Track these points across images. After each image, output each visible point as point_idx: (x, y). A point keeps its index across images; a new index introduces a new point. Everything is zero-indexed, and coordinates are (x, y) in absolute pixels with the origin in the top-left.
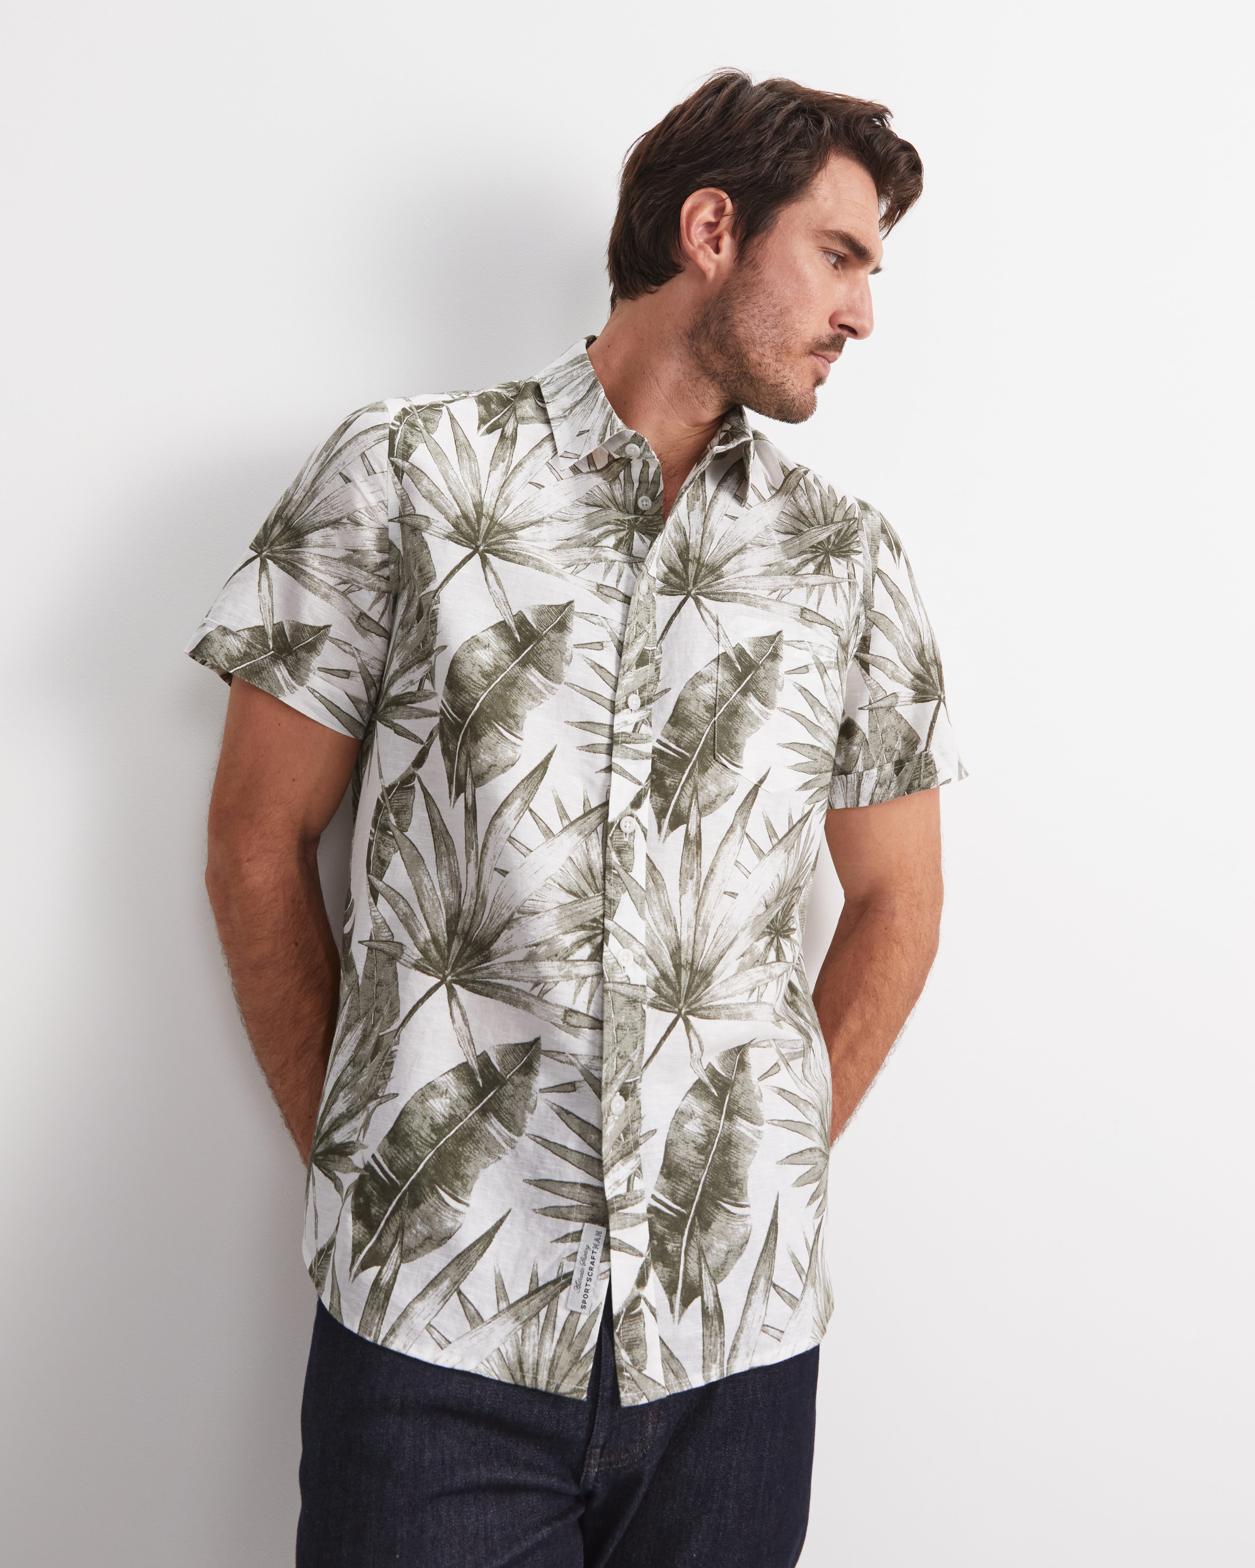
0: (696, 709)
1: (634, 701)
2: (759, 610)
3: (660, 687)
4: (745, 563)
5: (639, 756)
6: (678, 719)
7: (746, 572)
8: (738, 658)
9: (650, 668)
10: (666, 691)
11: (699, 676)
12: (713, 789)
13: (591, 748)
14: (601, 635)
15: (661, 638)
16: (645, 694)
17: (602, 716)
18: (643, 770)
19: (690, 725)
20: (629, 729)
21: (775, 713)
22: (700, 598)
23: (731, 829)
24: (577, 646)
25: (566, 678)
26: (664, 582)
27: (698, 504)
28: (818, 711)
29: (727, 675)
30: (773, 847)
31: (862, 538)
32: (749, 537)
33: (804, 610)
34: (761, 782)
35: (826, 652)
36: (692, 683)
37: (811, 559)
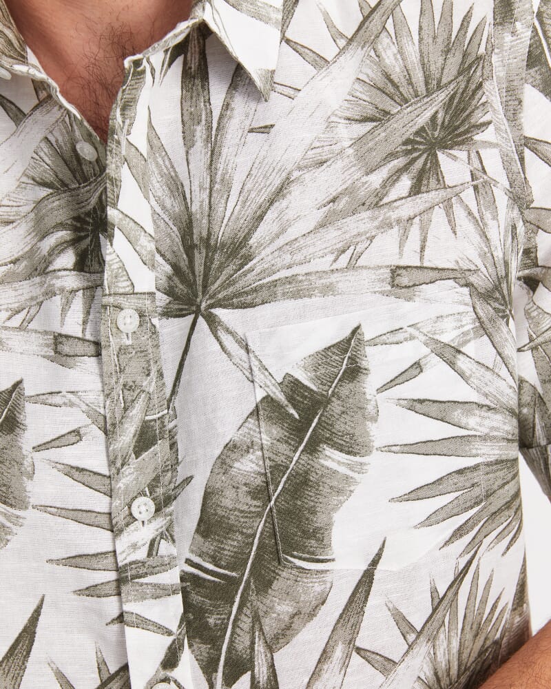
0: (234, 501)
1: (144, 507)
2: (316, 300)
3: (182, 473)
4: (290, 214)
5: (162, 592)
6: (209, 525)
7: (293, 233)
8: (291, 399)
9: (160, 449)
10: (188, 480)
11: (231, 447)
12: (284, 609)
13: (92, 591)
14: (74, 418)
15: (174, 392)
16: (160, 491)
17: (99, 540)
18: (170, 611)
19: (231, 529)
20: (141, 554)
21: (374, 460)
22: (218, 312)
23: (325, 656)
24: (37, 448)
25: (33, 501)
26: (170, 292)
27: (200, 131)
28: (457, 414)
29: (276, 431)
30: (410, 647)
31: (492, 93)
32: (296, 155)
33: (396, 271)
34: (375, 563)
35: (448, 324)
36: (223, 463)
37: (405, 169)
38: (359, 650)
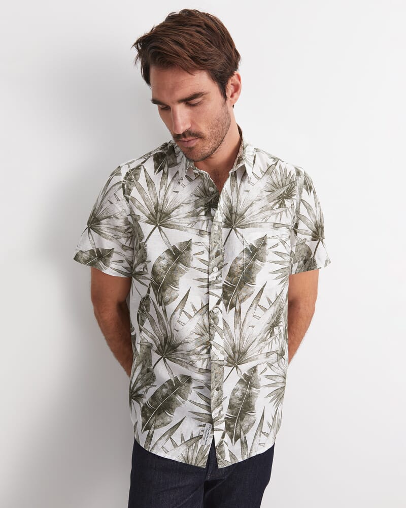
0: (237, 270)
1: (216, 269)
2: (258, 228)
3: (225, 262)
4: (253, 210)
5: (218, 288)
6: (231, 274)
7: (254, 214)
8: (251, 249)
9: (221, 256)
10: (226, 264)
11: (237, 258)
12: (244, 294)
13: (202, 287)
14: (203, 249)
15: (224, 244)
16: (219, 266)
17: (205, 276)
18: (219, 292)
19: (235, 276)
20: (214, 279)
21: (266, 264)
22: (237, 228)
23: (251, 305)
24: (194, 255)
25: (192, 266)
26: (225, 222)
27: (235, 189)
28: (284, 256)
29: (247, 256)
30: (271, 306)
31: (297, 189)
32: (254, 198)
33: (274, 224)
34: (264, 286)
35: (284, 236)
36: (235, 261)
37: (278, 202)
38: (259, 305)
